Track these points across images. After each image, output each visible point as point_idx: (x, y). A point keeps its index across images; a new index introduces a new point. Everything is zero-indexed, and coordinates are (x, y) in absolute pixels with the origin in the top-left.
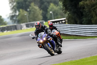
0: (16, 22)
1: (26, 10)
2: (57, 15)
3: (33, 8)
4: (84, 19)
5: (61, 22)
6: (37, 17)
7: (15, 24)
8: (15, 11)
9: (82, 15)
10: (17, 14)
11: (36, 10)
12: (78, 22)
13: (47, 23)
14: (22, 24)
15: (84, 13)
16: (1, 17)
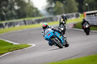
1: (62, 2)
2: (92, 7)
5: (96, 14)
6: (72, 9)
7: (51, 16)
16: (37, 9)
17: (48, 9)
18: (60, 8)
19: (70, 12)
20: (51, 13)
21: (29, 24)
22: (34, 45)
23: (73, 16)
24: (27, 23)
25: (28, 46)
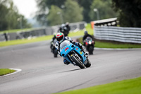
0: (46, 24)
1: (60, 7)
2: (104, 13)
3: (69, 4)
5: (109, 24)
6: (75, 17)
7: (44, 27)
8: (44, 9)
13: (89, 25)
14: (54, 27)
16: (23, 17)
17: (39, 17)
18: (56, 15)
19: (72, 21)
20: (43, 23)
21: (11, 39)
22: (19, 70)
23: (75, 27)
24: (8, 37)
25: (11, 72)
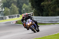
0: (3, 15)
1: (9, 8)
2: (27, 10)
3: (13, 7)
4: (44, 13)
6: (15, 12)
7: (2, 16)
8: (2, 9)
9: (43, 11)
10: (3, 10)
11: (15, 8)
12: (41, 15)
13: (21, 15)
14: (6, 16)
15: (44, 10)
19: (14, 14)
